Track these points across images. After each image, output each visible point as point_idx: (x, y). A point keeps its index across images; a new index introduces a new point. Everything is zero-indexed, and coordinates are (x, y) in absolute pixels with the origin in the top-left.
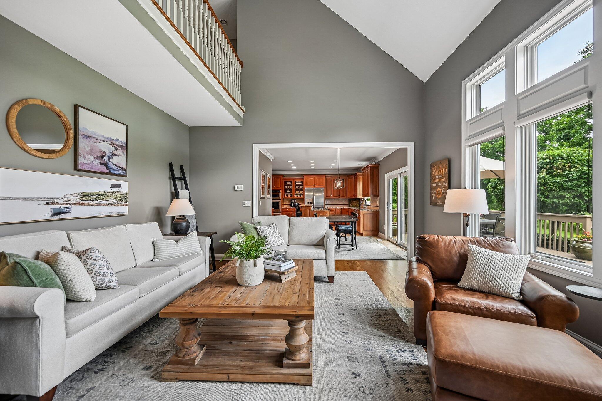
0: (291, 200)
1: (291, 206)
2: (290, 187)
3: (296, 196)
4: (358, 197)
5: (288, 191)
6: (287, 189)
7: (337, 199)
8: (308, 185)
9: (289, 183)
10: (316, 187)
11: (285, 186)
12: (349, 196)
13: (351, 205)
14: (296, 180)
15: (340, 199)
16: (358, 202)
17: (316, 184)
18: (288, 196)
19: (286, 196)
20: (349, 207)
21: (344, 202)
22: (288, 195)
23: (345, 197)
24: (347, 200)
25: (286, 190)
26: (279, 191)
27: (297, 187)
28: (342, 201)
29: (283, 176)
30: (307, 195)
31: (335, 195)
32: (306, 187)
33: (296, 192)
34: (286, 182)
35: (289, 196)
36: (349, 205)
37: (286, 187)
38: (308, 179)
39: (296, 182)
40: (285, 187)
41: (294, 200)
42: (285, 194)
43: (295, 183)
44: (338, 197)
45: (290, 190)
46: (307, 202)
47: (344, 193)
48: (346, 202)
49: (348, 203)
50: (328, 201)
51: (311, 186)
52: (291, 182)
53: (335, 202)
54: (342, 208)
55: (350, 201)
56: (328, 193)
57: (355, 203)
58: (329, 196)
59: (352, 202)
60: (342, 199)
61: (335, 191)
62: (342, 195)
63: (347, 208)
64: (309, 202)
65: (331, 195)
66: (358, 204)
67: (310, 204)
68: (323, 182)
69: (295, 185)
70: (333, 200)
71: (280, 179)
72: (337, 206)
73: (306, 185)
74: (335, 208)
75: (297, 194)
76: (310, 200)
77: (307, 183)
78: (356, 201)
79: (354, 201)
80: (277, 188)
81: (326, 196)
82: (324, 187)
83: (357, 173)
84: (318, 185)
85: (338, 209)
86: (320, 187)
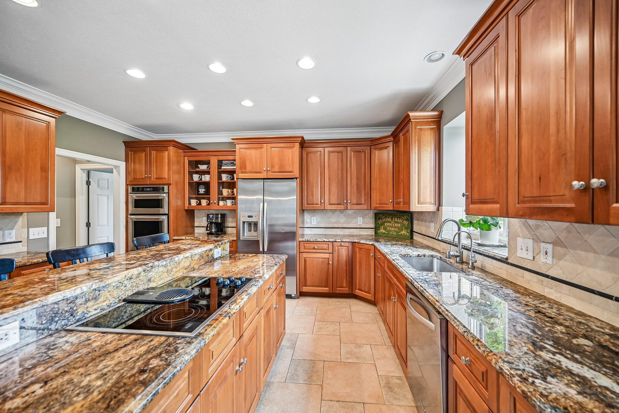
0: (208, 216)
1: (211, 234)
2: (206, 178)
3: (221, 203)
4: (415, 207)
5: (202, 190)
6: (199, 184)
7: (341, 211)
8: (248, 168)
9: (203, 167)
10: (270, 175)
11: (191, 174)
12: (374, 205)
13: (382, 230)
14: (221, 158)
15: (350, 212)
16: (405, 222)
17: (272, 166)
18: (200, 204)
19: (194, 202)
20: (377, 237)
21: (360, 221)
22: (199, 199)
23: (365, 207)
24: (371, 214)
25: (195, 186)
26: (163, 189)
27: (224, 178)
28: (356, 218)
29: (187, 148)
30: (241, 199)
31: (334, 201)
32: (241, 176)
33: (220, 193)
34: (194, 165)
35: (204, 202)
36: (376, 229)
37: (196, 178)
38: (248, 151)
39: (220, 164)
40: (191, 177)
42: (190, 198)
43: (219, 166)
44: (342, 207)
45: (207, 185)
46: (244, 222)
47: (361, 195)
48: (365, 220)
49: (373, 226)
50: (315, 218)
51: (256, 173)
52: (208, 163)
53: (336, 220)
54: (353, 243)
55: (380, 218)
56: (312, 195)
57: (396, 225)
58: (315, 202)
59: (385, 222)
60: (355, 213)
61: (334, 189)
62: (354, 201)
63: (371, 243)
64: (250, 224)
65: (321, 202)
66: (406, 228)
67: (253, 229)
68: (291, 162)
69: (220, 173)
70: (330, 214)
71: (167, 152)
72: (341, 231)
73: (244, 171)
74: (331, 240)
75: (224, 199)
76: (251, 217)
77: (246, 164)
78: (400, 218)
79: (392, 219)
80: (157, 179)
81: (307, 204)
82: (296, 178)
83: (411, 114)
84: (277, 170)
85: (343, 244)
86: (285, 175)
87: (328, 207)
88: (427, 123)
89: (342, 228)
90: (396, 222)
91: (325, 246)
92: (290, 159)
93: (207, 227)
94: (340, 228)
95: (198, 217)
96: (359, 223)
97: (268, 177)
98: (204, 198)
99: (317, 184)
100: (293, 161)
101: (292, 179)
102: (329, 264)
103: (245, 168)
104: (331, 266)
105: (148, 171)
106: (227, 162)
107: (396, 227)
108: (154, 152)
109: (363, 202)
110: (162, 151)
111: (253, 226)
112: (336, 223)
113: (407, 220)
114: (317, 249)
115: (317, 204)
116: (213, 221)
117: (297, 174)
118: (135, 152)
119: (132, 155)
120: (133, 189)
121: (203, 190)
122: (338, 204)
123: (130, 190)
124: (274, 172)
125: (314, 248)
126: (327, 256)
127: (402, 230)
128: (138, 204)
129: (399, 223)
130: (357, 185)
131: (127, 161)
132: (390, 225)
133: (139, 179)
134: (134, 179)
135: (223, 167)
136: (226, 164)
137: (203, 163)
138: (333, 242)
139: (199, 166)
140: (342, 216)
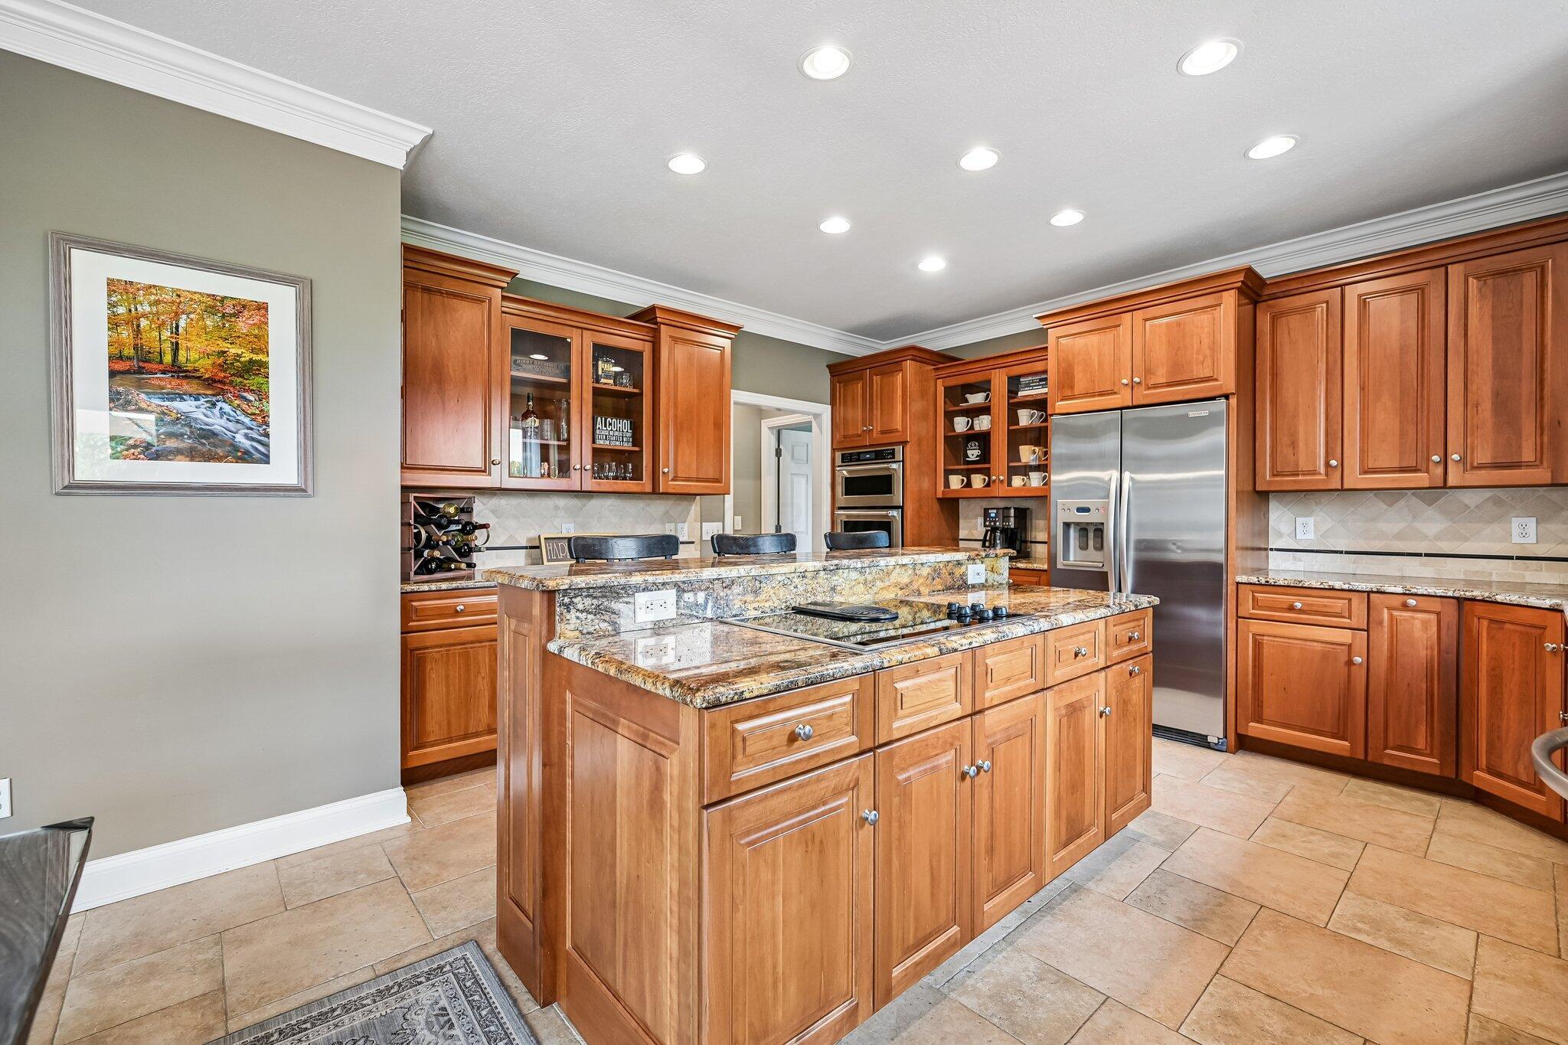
0: (987, 513)
2: (983, 423)
3: (1017, 481)
5: (973, 454)
6: (972, 437)
7: (1418, 495)
8: (1080, 385)
9: (976, 399)
10: (1143, 395)
11: (950, 416)
14: (1016, 371)
15: (1463, 498)
17: (1148, 372)
18: (969, 485)
19: (956, 482)
21: (1523, 532)
22: (968, 474)
25: (956, 444)
26: (891, 453)
27: (1024, 418)
28: (1499, 519)
29: (943, 359)
31: (1386, 458)
32: (1059, 407)
33: (1014, 456)
34: (956, 394)
35: (978, 481)
37: (961, 424)
38: (1080, 341)
39: (1014, 383)
40: (950, 427)
42: (948, 473)
43: (1012, 392)
44: (1423, 480)
45: (983, 439)
46: (1067, 525)
47: (1518, 433)
50: (1311, 521)
51: (1101, 394)
52: (984, 387)
53: (1401, 526)
54: (1460, 601)
56: (1294, 444)
58: (1303, 466)
60: (1498, 502)
61: (1386, 418)
62: (1483, 456)
63: (1547, 603)
64: (1083, 529)
65: (1327, 465)
67: (1091, 543)
68: (1208, 352)
69: (1013, 408)
70: (1378, 505)
71: (901, 374)
72: (1422, 565)
73: (1068, 393)
74: (1366, 586)
75: (1026, 470)
76: (1087, 510)
77: (1072, 377)
80: (883, 432)
81: (1274, 475)
82: (1227, 397)
84: (1163, 380)
85: (1412, 602)
86: (1188, 392)
87: (1354, 478)
89: (1427, 555)
91: (1339, 605)
92: (1206, 341)
93: (984, 541)
94: (1420, 555)
95: (966, 518)
96: (1516, 539)
97: (1135, 403)
98: (977, 471)
99: (1312, 407)
100: (1214, 347)
101: (1213, 398)
102: (1350, 663)
103: (1072, 387)
104: (1360, 676)
105: (868, 419)
106: (1030, 378)
108: (878, 377)
109: (1528, 455)
110: (892, 373)
111: (1091, 535)
112: (1399, 536)
114: (1301, 611)
115: (1314, 472)
116: (998, 524)
117: (1227, 380)
118: (846, 383)
119: (842, 389)
120: (844, 458)
121: (977, 452)
122: (1403, 470)
123: (838, 461)
124: (1156, 386)
125: (1291, 609)
126: (1345, 636)
128: (853, 486)
130: (1496, 394)
131: (833, 403)
133: (853, 436)
134: (845, 437)
135: (1020, 394)
136: (1028, 385)
137: (973, 388)
138: (1369, 593)
139: (968, 396)
140: (1430, 512)
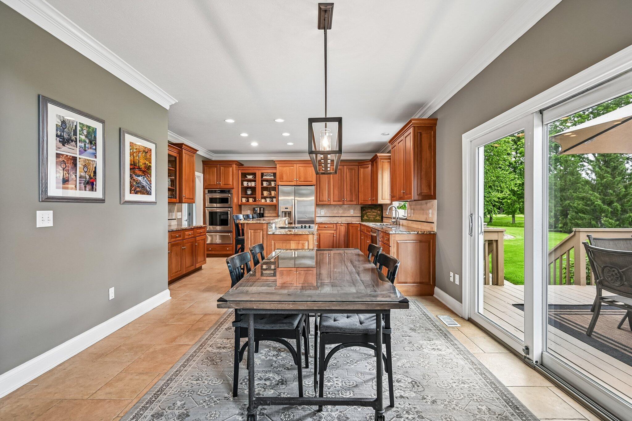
0: (254, 209)
2: (253, 184)
3: (263, 201)
4: (380, 202)
5: (249, 192)
6: (248, 188)
7: (340, 206)
8: (285, 179)
9: (250, 177)
10: (299, 183)
11: (243, 181)
12: (360, 202)
13: (365, 218)
14: (263, 171)
15: (345, 206)
16: (379, 212)
17: (300, 178)
18: (248, 201)
19: (244, 200)
20: (362, 220)
21: (352, 212)
22: (248, 198)
23: (355, 203)
24: (359, 207)
25: (245, 189)
26: (229, 191)
27: (265, 184)
28: (349, 210)
29: (240, 164)
30: (282, 199)
31: (336, 199)
32: (280, 183)
33: (262, 194)
34: (244, 175)
35: (251, 200)
36: (362, 217)
37: (245, 184)
38: (285, 168)
39: (262, 175)
40: (242, 184)
41: (260, 208)
42: (242, 197)
43: (262, 177)
44: (341, 203)
45: (253, 189)
46: (282, 212)
47: (353, 195)
48: (355, 211)
49: (360, 215)
50: (323, 210)
51: (289, 182)
52: (254, 174)
53: (337, 211)
54: (348, 224)
55: (364, 210)
56: (323, 196)
57: (373, 214)
58: (324, 200)
59: (367, 212)
60: (349, 207)
61: (336, 192)
62: (348, 199)
63: (358, 223)
64: (285, 213)
65: (328, 199)
66: (379, 215)
67: (287, 216)
68: (311, 176)
69: (262, 181)
70: (333, 208)
71: (232, 168)
72: (340, 219)
73: (282, 180)
74: (335, 222)
75: (265, 198)
76: (288, 208)
77: (283, 176)
78: (376, 209)
79: (371, 210)
80: (224, 185)
81: (320, 202)
82: (314, 185)
83: (378, 154)
84: (303, 180)
85: (342, 224)
86: (307, 183)
87: (332, 203)
88: (386, 159)
89: (340, 217)
90: (373, 212)
91: (332, 226)
94: (343, 216)
95: (244, 210)
96: (351, 214)
97: (297, 185)
98: (251, 197)
99: (326, 189)
100: (312, 174)
101: (312, 185)
102: (334, 236)
103: (283, 179)
104: (335, 238)
105: (219, 179)
107: (373, 215)
108: (223, 168)
109: (354, 200)
110: (228, 167)
111: (287, 214)
112: (337, 213)
113: (380, 210)
114: (327, 228)
115: (326, 201)
116: (257, 212)
117: (314, 183)
118: (210, 167)
119: (208, 169)
120: (209, 192)
121: (250, 192)
122: (339, 201)
123: (206, 191)
124: (301, 181)
125: (325, 227)
126: (333, 232)
127: (377, 217)
128: (212, 201)
129: (375, 212)
130: (350, 189)
131: (204, 173)
132: (370, 214)
133: (212, 185)
134: (209, 185)
135: (264, 177)
136: (266, 175)
137: (250, 174)
138: (335, 224)
139: (247, 176)
140: (340, 209)
